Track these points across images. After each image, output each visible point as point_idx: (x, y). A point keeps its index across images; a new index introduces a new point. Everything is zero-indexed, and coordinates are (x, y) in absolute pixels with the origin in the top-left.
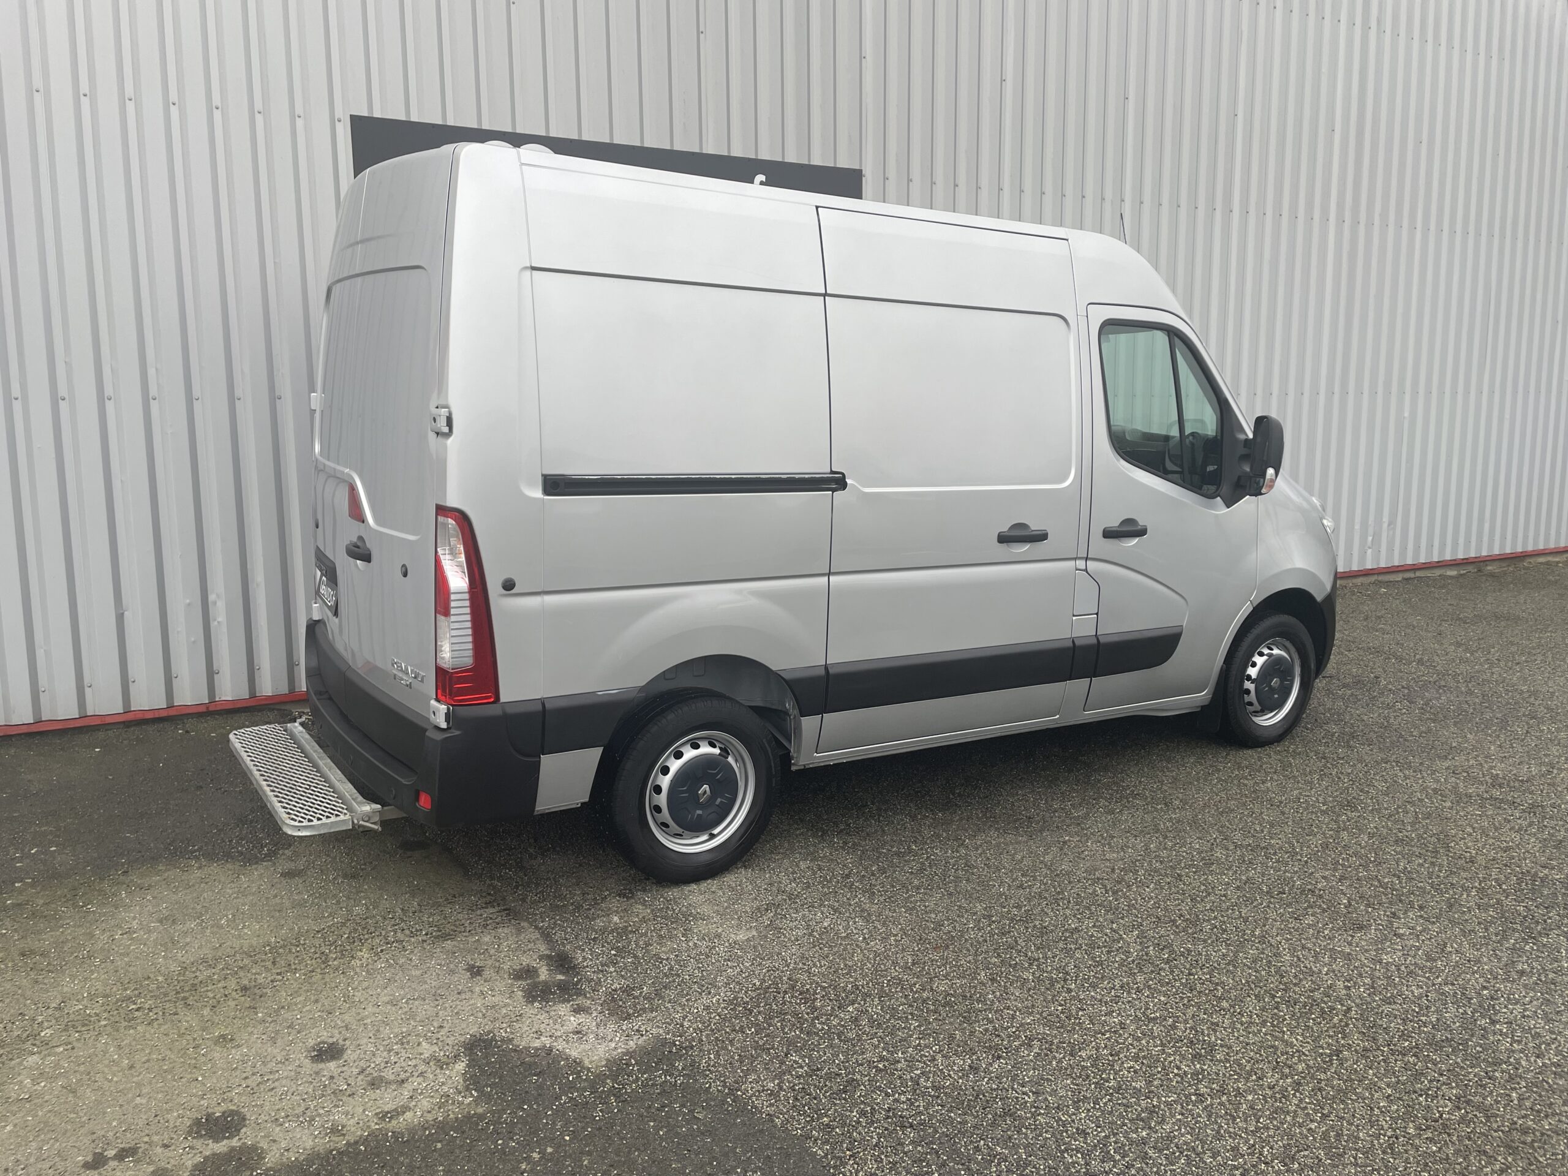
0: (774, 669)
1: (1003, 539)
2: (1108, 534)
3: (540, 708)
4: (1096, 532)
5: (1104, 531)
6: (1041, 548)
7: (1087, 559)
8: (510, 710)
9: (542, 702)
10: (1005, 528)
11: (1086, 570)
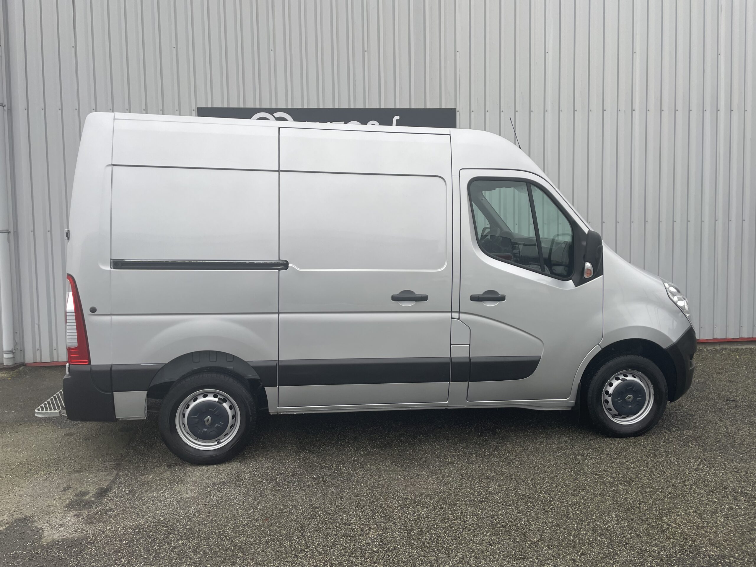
0: (245, 360)
1: (395, 298)
2: (474, 298)
3: (109, 369)
4: (466, 298)
5: (471, 297)
6: (422, 305)
7: (459, 312)
8: (94, 369)
9: (112, 366)
10: (397, 293)
11: (459, 319)
